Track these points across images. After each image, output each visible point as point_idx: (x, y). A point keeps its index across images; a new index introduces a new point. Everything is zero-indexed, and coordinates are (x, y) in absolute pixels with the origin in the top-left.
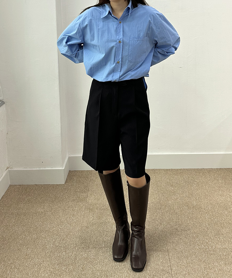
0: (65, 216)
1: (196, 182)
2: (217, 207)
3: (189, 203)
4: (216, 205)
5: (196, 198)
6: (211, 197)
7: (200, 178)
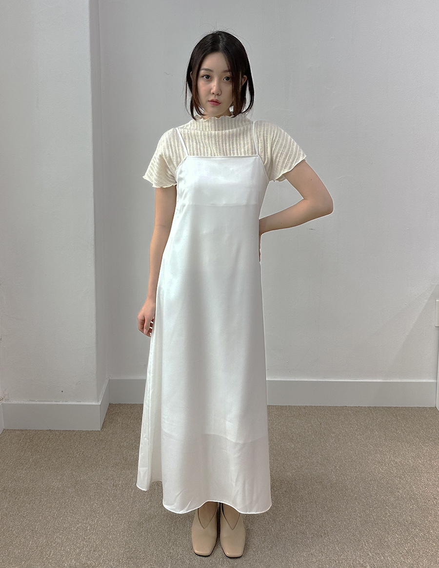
0: (99, 498)
1: (334, 433)
2: (373, 487)
3: (323, 476)
4: (372, 482)
5: (336, 467)
6: (361, 465)
7: (339, 426)
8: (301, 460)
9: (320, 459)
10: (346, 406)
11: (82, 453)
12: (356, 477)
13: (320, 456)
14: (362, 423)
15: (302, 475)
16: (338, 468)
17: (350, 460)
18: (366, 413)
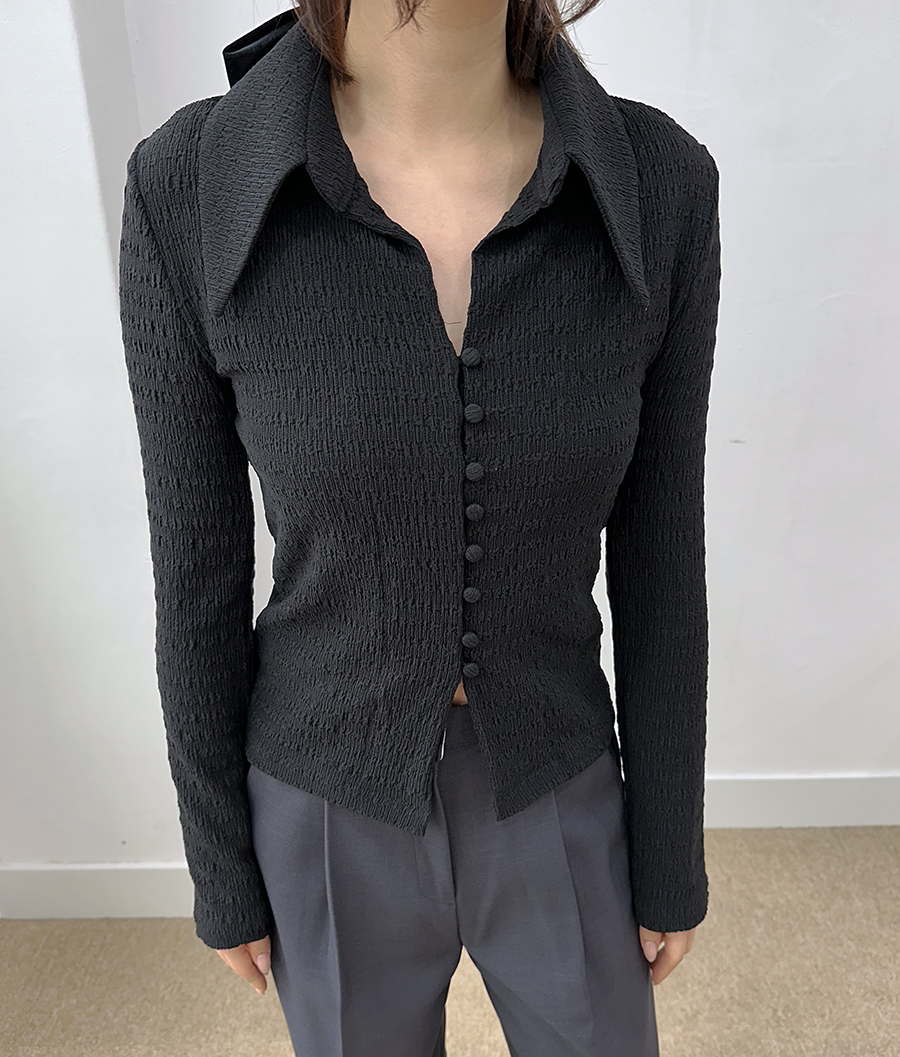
1: (761, 906)
5: (775, 1011)
6: (834, 1003)
7: (771, 883)
8: (694, 993)
9: (737, 991)
10: (781, 828)
11: (179, 988)
12: (826, 1042)
13: (736, 979)
14: (822, 875)
15: (700, 1040)
16: (780, 1013)
17: (806, 988)
18: (827, 845)
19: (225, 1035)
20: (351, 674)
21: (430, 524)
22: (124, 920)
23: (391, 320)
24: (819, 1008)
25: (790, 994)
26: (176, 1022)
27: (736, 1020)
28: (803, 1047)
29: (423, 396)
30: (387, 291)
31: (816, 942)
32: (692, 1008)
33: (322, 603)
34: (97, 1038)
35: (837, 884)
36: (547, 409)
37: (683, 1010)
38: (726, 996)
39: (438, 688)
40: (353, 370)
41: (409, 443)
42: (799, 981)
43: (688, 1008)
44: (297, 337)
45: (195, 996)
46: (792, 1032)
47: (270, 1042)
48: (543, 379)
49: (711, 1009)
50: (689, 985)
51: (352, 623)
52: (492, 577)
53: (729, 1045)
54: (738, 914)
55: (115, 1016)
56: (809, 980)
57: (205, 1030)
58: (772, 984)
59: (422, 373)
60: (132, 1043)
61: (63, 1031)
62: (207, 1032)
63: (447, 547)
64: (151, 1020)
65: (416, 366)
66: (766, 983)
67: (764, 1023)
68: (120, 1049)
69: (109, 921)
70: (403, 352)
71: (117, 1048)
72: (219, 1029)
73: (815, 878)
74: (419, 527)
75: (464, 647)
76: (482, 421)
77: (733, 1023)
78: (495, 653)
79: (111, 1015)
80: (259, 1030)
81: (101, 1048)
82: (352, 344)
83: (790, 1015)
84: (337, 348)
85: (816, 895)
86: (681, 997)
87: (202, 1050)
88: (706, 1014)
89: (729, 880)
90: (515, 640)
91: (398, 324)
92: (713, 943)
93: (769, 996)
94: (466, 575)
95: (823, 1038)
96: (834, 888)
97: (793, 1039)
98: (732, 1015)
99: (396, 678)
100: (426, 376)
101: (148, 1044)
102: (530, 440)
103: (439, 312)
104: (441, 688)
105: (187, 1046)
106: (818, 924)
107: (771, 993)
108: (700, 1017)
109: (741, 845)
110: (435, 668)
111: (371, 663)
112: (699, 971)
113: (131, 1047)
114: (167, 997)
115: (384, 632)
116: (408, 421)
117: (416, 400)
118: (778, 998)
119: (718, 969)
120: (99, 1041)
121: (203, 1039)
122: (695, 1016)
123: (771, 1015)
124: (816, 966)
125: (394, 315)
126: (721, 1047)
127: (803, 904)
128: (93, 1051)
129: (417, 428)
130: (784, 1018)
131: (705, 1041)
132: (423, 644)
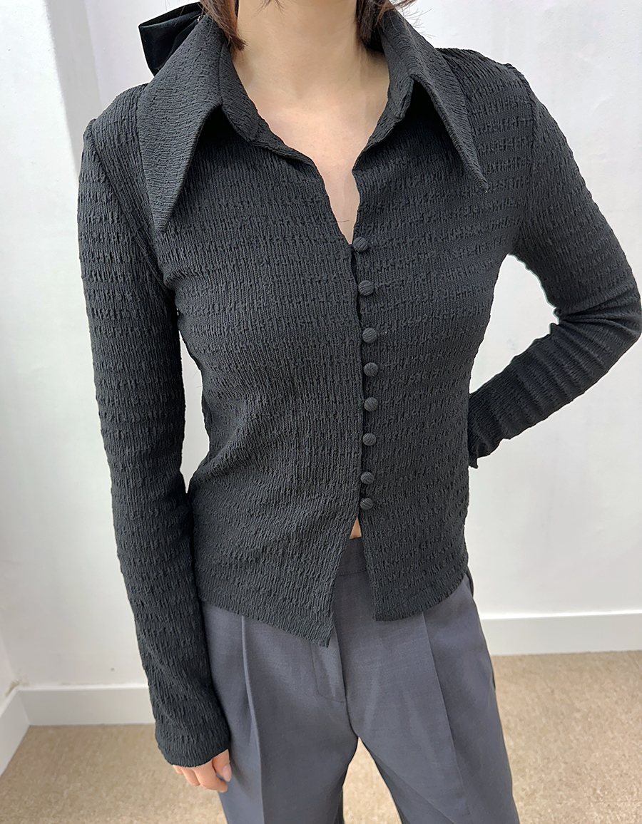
1: (578, 711)
5: (595, 790)
7: (584, 693)
8: (531, 777)
9: (564, 774)
10: (589, 653)
11: (153, 775)
12: (636, 814)
13: (563, 765)
14: (623, 687)
16: (598, 792)
17: (617, 772)
18: (625, 664)
19: (185, 809)
20: (271, 514)
21: (336, 382)
22: (115, 726)
23: (295, 222)
24: (628, 787)
25: (605, 777)
26: (150, 799)
27: (565, 797)
28: (619, 818)
29: (325, 278)
30: (290, 201)
31: (623, 738)
32: (530, 788)
33: (250, 457)
34: (95, 811)
35: (635, 694)
36: (424, 280)
37: (524, 790)
38: (556, 778)
39: (340, 520)
40: (268, 263)
41: (316, 316)
42: (611, 767)
43: (528, 789)
44: (223, 242)
45: (163, 780)
46: (609, 805)
47: (218, 814)
48: (419, 258)
49: (545, 788)
50: (527, 770)
51: (273, 473)
52: (385, 424)
53: (561, 816)
54: (561, 717)
55: (107, 795)
56: (619, 766)
57: (171, 805)
58: (591, 769)
59: (323, 260)
60: (119, 815)
61: (71, 806)
62: (172, 807)
63: (349, 401)
64: (133, 798)
65: (318, 255)
66: (586, 769)
67: (587, 799)
68: (111, 820)
69: (104, 727)
70: (306, 245)
71: (108, 819)
72: (181, 805)
73: (618, 689)
74: (327, 385)
75: (362, 483)
76: (372, 294)
77: (564, 799)
78: (384, 488)
79: (104, 794)
80: (210, 805)
81: (97, 819)
82: (266, 243)
83: (606, 793)
84: (255, 247)
85: (620, 702)
86: (521, 779)
87: (169, 820)
88: (541, 792)
89: (553, 691)
90: (402, 478)
91: (301, 225)
92: (544, 738)
93: (589, 778)
94: (364, 424)
95: (634, 810)
96: (633, 696)
97: (610, 812)
98: (561, 793)
99: (307, 514)
100: (326, 263)
101: (130, 816)
102: (410, 306)
103: (332, 212)
104: (342, 520)
105: (158, 817)
106: (623, 724)
107: (590, 776)
108: (537, 795)
109: (560, 666)
110: (338, 505)
111: (287, 505)
112: (534, 760)
113: (118, 818)
114: (144, 782)
115: (298, 478)
116: (314, 299)
117: (320, 281)
118: (597, 780)
119: (549, 758)
120: (96, 814)
121: (170, 812)
122: (533, 794)
123: (591, 793)
124: (624, 755)
125: (297, 218)
126: (555, 818)
127: (610, 708)
128: (91, 821)
129: (322, 304)
130: (602, 795)
131: (542, 813)
132: (330, 485)
